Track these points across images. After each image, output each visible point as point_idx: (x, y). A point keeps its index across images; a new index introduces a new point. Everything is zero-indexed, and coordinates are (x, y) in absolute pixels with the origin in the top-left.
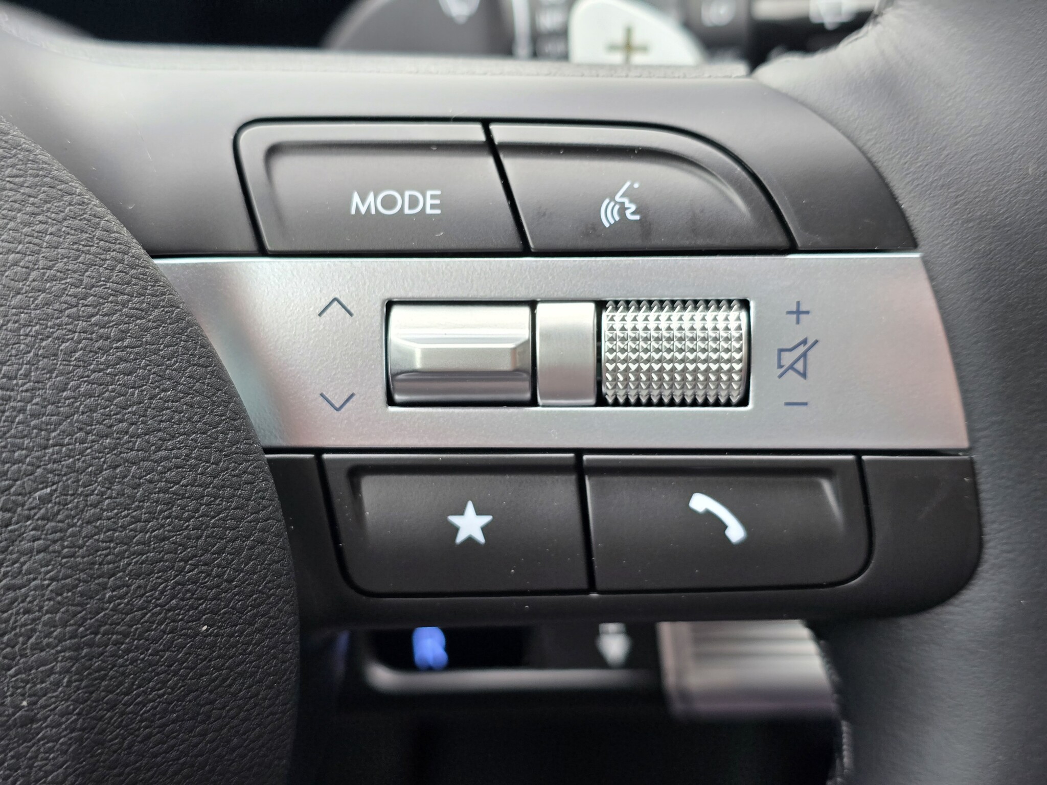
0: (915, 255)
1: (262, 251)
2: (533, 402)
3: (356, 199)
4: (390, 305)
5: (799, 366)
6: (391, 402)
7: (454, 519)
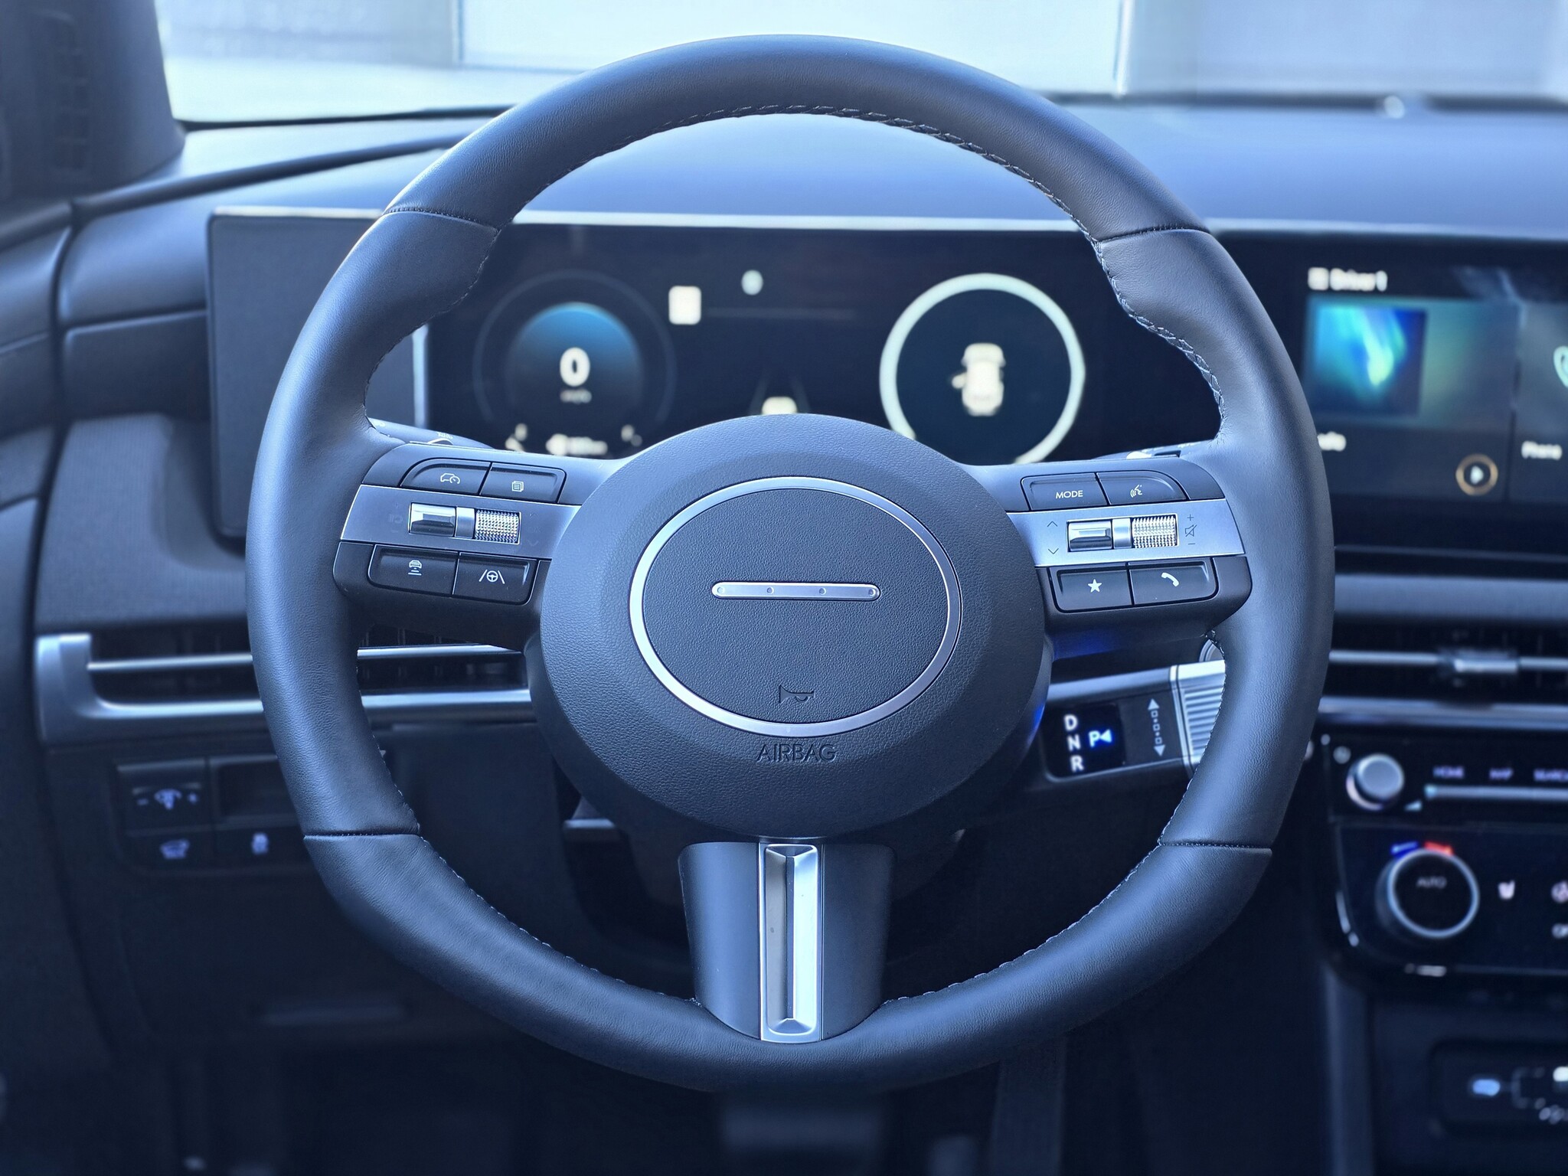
0: (1224, 499)
1: (1030, 511)
2: (1113, 548)
3: (1058, 494)
4: (1068, 523)
5: (1192, 533)
6: (1069, 551)
7: (1090, 585)
